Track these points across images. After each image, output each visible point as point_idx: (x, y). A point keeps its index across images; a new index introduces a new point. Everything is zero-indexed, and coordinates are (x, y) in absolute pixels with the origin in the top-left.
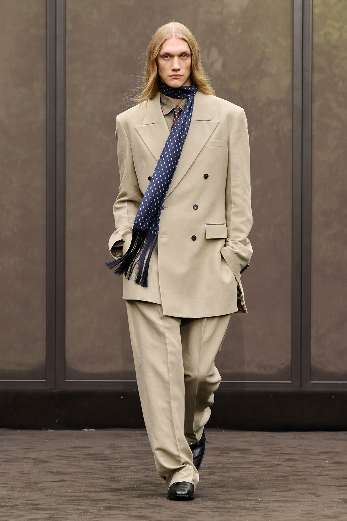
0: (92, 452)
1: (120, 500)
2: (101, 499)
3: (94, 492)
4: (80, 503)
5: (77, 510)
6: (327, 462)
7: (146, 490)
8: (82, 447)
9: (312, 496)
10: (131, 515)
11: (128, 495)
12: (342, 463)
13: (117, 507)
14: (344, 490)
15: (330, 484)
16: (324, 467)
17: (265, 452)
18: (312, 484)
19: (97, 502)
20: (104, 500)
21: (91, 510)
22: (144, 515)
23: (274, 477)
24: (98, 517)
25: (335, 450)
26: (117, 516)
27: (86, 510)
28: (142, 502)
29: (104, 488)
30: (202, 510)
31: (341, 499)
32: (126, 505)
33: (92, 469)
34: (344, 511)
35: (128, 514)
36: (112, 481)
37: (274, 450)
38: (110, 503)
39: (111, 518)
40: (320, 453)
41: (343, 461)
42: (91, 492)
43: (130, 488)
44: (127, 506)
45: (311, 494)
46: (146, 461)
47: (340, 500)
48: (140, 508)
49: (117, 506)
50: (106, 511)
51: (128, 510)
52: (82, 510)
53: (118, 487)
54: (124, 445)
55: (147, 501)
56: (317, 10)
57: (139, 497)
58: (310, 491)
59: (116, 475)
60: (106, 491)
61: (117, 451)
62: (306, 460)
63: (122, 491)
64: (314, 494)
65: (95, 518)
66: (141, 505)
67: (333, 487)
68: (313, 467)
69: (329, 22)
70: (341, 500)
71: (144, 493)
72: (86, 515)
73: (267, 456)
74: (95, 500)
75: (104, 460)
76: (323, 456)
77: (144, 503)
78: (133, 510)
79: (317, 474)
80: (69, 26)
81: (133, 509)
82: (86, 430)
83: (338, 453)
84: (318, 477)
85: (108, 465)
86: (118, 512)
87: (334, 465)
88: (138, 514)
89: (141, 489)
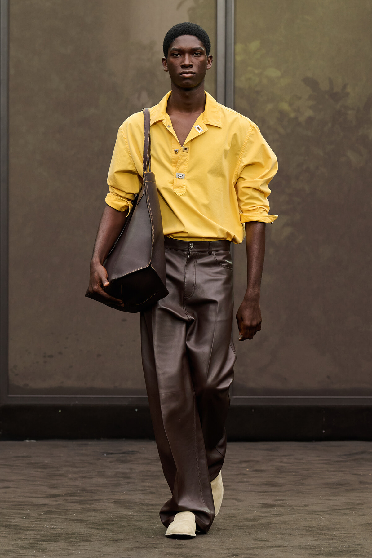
0: (32, 461)
1: (59, 505)
2: (41, 504)
3: (35, 497)
4: (22, 507)
5: (20, 514)
6: (248, 470)
7: (82, 496)
8: (23, 457)
9: (234, 501)
10: (69, 519)
11: (66, 500)
12: (261, 471)
14: (263, 495)
15: (251, 490)
16: (244, 474)
18: (234, 490)
19: (39, 507)
20: (44, 505)
21: (34, 514)
22: (81, 518)
24: (40, 521)
25: (255, 459)
26: (56, 520)
27: (28, 514)
28: (78, 507)
29: (45, 494)
31: (260, 504)
32: (65, 509)
33: (33, 477)
34: (263, 515)
35: (66, 517)
36: (52, 488)
38: (50, 508)
39: (51, 521)
40: (241, 462)
41: (262, 468)
42: (32, 497)
43: (68, 494)
45: (233, 499)
46: (82, 469)
47: (259, 505)
48: (78, 512)
49: (57, 510)
50: (46, 515)
51: (66, 515)
52: (24, 514)
53: (57, 494)
54: (62, 455)
55: (84, 506)
56: (238, 58)
57: (77, 502)
58: (233, 497)
59: (55, 482)
60: (47, 497)
61: (56, 461)
62: (229, 468)
63: (61, 497)
64: (236, 499)
65: (36, 521)
66: (79, 510)
67: (254, 493)
68: (235, 475)
69: (250, 68)
70: (260, 505)
72: (28, 519)
74: (36, 505)
75: (45, 468)
76: (244, 465)
77: (81, 507)
78: (71, 514)
79: (239, 481)
80: (12, 72)
82: (27, 441)
83: (258, 461)
84: (239, 484)
85: (48, 473)
86: (57, 516)
87: (254, 473)
88: (76, 518)
89: (78, 495)
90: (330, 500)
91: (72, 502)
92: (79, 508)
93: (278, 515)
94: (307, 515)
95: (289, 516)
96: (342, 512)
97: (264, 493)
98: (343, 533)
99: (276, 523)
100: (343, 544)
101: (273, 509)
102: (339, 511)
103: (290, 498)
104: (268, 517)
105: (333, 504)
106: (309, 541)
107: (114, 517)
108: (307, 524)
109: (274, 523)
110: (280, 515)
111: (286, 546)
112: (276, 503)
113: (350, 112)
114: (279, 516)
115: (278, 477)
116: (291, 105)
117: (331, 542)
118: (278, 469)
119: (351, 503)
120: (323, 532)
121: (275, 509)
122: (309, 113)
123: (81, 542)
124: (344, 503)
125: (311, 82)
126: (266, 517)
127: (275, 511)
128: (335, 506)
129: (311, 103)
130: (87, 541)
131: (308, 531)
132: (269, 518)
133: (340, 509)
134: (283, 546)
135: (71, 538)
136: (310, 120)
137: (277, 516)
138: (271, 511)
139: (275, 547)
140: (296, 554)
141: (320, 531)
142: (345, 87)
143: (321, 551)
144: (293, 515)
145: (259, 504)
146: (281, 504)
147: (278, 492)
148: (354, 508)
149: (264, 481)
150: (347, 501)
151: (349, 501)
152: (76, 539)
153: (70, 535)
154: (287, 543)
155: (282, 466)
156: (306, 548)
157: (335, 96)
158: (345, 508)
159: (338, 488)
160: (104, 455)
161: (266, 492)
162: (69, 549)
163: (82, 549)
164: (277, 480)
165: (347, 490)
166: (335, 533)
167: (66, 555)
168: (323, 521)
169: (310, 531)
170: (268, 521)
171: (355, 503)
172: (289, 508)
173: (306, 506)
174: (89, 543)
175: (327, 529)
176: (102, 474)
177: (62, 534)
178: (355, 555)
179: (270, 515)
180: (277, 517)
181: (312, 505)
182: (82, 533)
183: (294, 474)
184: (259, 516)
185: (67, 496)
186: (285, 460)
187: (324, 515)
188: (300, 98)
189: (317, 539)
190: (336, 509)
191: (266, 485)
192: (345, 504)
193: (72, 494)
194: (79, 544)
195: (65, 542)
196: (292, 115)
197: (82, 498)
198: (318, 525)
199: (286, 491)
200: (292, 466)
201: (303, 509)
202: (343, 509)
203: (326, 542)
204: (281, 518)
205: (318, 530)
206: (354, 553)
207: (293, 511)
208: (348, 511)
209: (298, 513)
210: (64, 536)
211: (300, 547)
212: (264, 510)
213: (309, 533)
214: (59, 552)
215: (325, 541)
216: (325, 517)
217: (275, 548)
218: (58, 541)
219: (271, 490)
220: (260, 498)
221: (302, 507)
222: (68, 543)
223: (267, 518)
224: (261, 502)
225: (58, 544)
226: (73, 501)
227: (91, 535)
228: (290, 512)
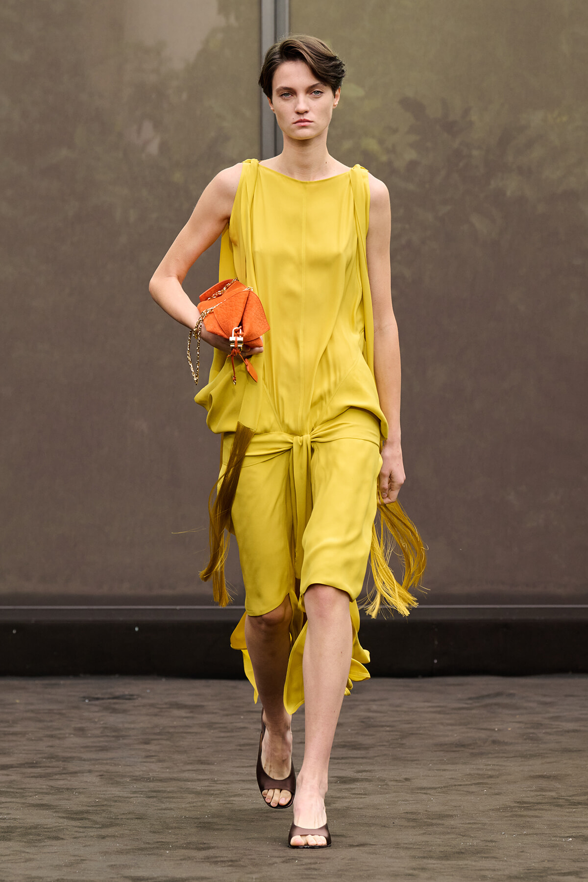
1: (11, 782)
7: (49, 767)
10: (28, 804)
11: (24, 773)
13: (8, 792)
14: (338, 763)
17: (224, 710)
22: (47, 803)
23: (237, 746)
26: (7, 805)
28: (42, 784)
30: (132, 795)
31: (334, 777)
32: (21, 789)
34: (338, 795)
35: (23, 801)
37: (237, 707)
43: (27, 763)
44: (22, 791)
46: (50, 724)
47: (332, 779)
48: (42, 793)
49: (9, 790)
51: (23, 797)
53: (9, 763)
54: (18, 701)
55: (52, 783)
57: (40, 776)
59: (5, 745)
61: (6, 710)
63: (15, 769)
66: (43, 789)
70: (334, 779)
71: (47, 771)
73: (227, 715)
77: (47, 785)
78: (31, 797)
81: (30, 794)
86: (9, 800)
88: (39, 802)
89: (42, 765)
90: (444, 770)
91: (34, 777)
92: (44, 786)
93: (362, 794)
94: (408, 795)
95: (380, 796)
96: (465, 789)
97: (341, 759)
98: (466, 824)
99: (358, 808)
100: (465, 841)
101: (356, 785)
102: (460, 787)
103: (382, 768)
104: (346, 798)
105: (450, 777)
106: (411, 836)
107: (101, 800)
108: (409, 808)
109: (355, 808)
110: (366, 795)
111: (374, 845)
112: (359, 776)
113: (475, 153)
114: (364, 796)
115: (362, 735)
116: (381, 142)
117: (447, 836)
118: (363, 722)
119: (479, 774)
120: (434, 821)
121: (358, 785)
122: (411, 155)
123: (46, 840)
124: (467, 775)
125: (413, 106)
126: (343, 798)
127: (357, 788)
128: (453, 780)
129: (413, 138)
130: (57, 838)
131: (409, 820)
132: (348, 800)
133: (461, 785)
134: (370, 844)
135: (31, 834)
136: (412, 165)
137: (360, 796)
138: (351, 789)
139: (357, 846)
140: (391, 857)
141: (429, 820)
142: (466, 112)
143: (430, 851)
144: (387, 795)
145: (332, 777)
146: (367, 777)
147: (362, 758)
148: (484, 783)
149: (341, 741)
150: (472, 772)
151: (476, 772)
152: (39, 835)
153: (29, 829)
154: (375, 840)
155: (369, 718)
156: (406, 848)
157: (450, 127)
158: (469, 783)
159: (458, 751)
160: (84, 701)
161: (343, 758)
162: (28, 852)
163: (49, 851)
164: (361, 739)
165: (473, 755)
166: (452, 822)
167: (23, 861)
168: (434, 804)
169: (414, 820)
170: (346, 805)
171: (485, 775)
172: (380, 783)
173: (407, 779)
174: (60, 841)
175: (442, 816)
176: (81, 731)
177: (16, 828)
178: (485, 857)
179: (349, 795)
180: (361, 798)
181: (417, 778)
182: (48, 826)
183: (388, 729)
184: (332, 797)
185: (25, 767)
186: (374, 707)
187: (436, 794)
188: (395, 131)
189: (424, 833)
190: (455, 785)
191: (344, 746)
192: (469, 776)
193: (32, 765)
194: (43, 844)
195: (20, 841)
196: (384, 158)
197: (49, 770)
198: (426, 811)
199: (375, 757)
200: (385, 716)
201: (402, 786)
202: (466, 785)
203: (438, 838)
204: (367, 800)
205: (426, 818)
206: (483, 855)
207: (386, 789)
208: (473, 789)
209: (395, 792)
210: (19, 832)
211: (397, 846)
212: (340, 787)
213: (411, 824)
214: (9, 858)
215: (437, 836)
216: (437, 797)
217: (357, 848)
218: (10, 840)
219: (352, 756)
220: (334, 767)
221: (400, 781)
222: (25, 842)
223: (346, 800)
224: (335, 775)
225: (10, 844)
226: (35, 775)
227: (63, 829)
228: (382, 790)
